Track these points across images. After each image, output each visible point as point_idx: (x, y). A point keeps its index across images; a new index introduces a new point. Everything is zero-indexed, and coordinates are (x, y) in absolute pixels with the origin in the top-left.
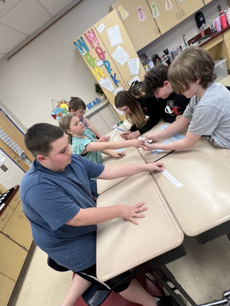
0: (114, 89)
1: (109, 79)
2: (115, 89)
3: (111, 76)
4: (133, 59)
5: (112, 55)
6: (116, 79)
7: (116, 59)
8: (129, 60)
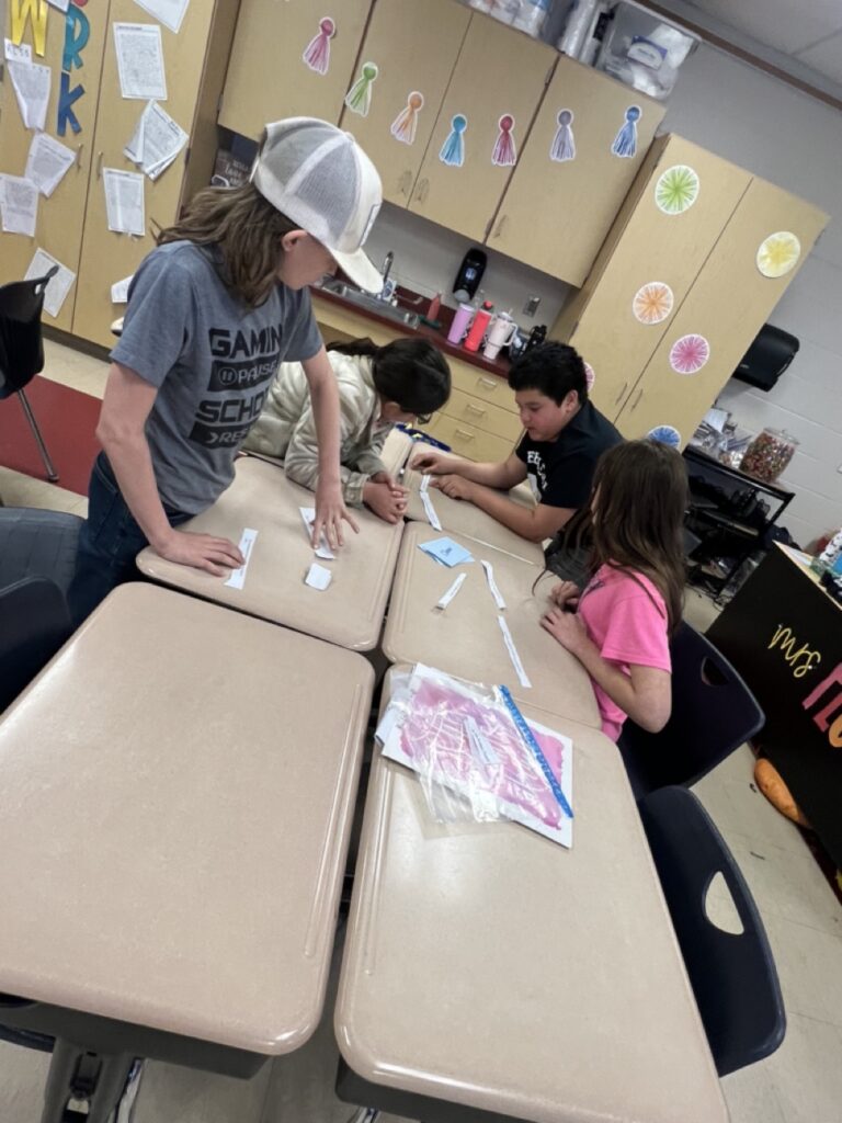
0: (41, 127)
1: (49, 76)
2: (46, 129)
3: (65, 79)
4: (170, 119)
5: (115, 25)
6: (74, 107)
7: (119, 54)
8: (157, 106)
